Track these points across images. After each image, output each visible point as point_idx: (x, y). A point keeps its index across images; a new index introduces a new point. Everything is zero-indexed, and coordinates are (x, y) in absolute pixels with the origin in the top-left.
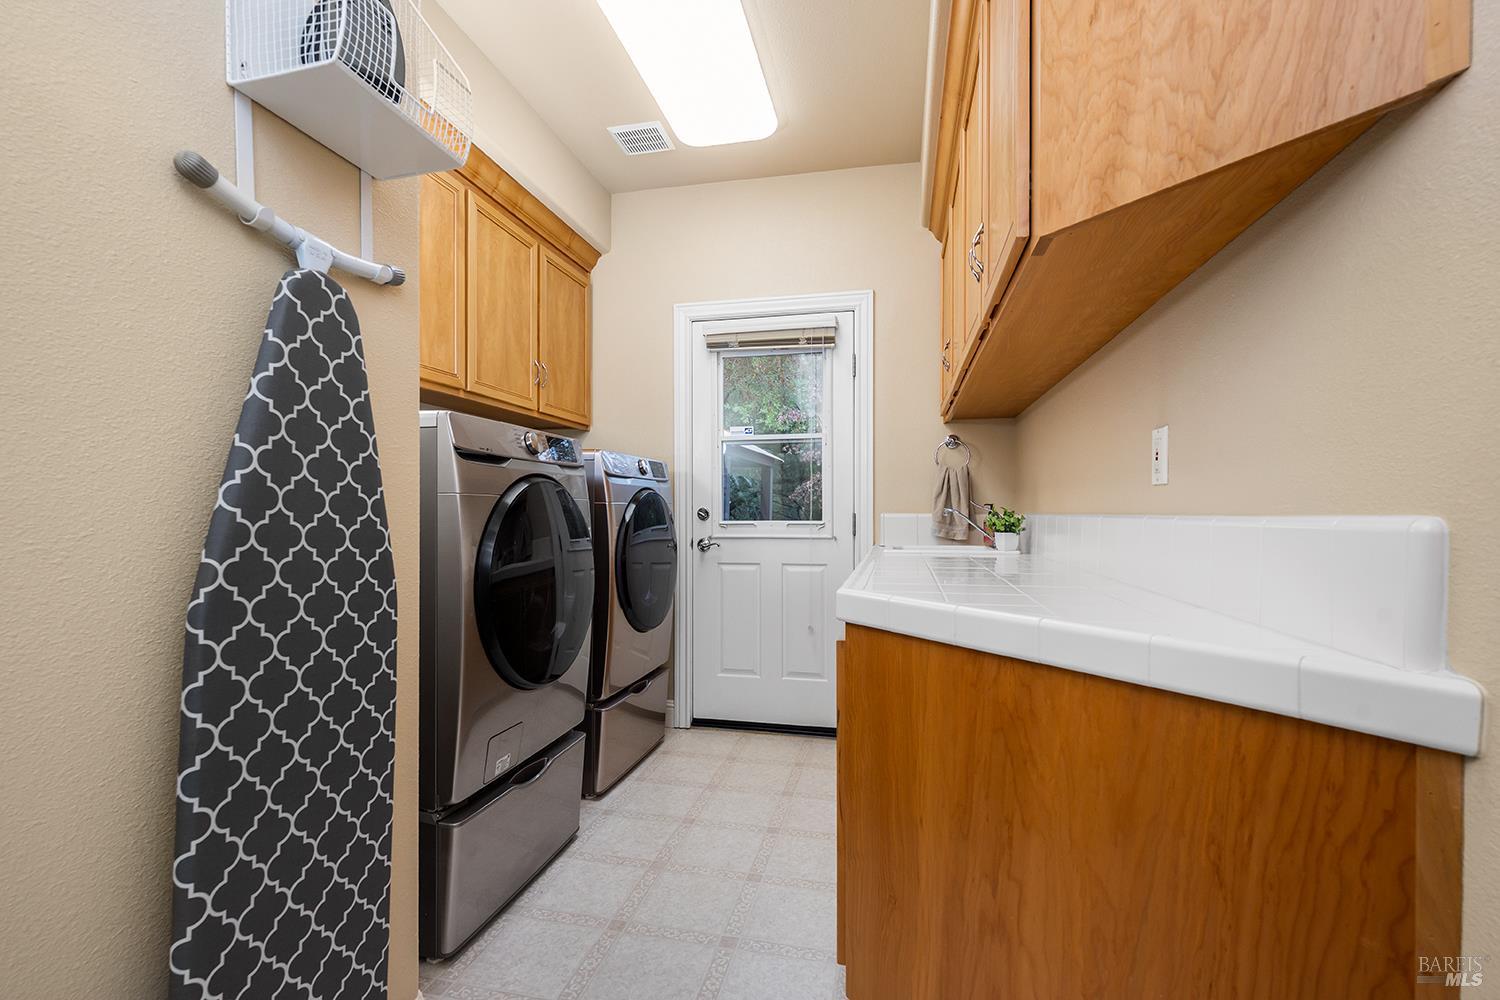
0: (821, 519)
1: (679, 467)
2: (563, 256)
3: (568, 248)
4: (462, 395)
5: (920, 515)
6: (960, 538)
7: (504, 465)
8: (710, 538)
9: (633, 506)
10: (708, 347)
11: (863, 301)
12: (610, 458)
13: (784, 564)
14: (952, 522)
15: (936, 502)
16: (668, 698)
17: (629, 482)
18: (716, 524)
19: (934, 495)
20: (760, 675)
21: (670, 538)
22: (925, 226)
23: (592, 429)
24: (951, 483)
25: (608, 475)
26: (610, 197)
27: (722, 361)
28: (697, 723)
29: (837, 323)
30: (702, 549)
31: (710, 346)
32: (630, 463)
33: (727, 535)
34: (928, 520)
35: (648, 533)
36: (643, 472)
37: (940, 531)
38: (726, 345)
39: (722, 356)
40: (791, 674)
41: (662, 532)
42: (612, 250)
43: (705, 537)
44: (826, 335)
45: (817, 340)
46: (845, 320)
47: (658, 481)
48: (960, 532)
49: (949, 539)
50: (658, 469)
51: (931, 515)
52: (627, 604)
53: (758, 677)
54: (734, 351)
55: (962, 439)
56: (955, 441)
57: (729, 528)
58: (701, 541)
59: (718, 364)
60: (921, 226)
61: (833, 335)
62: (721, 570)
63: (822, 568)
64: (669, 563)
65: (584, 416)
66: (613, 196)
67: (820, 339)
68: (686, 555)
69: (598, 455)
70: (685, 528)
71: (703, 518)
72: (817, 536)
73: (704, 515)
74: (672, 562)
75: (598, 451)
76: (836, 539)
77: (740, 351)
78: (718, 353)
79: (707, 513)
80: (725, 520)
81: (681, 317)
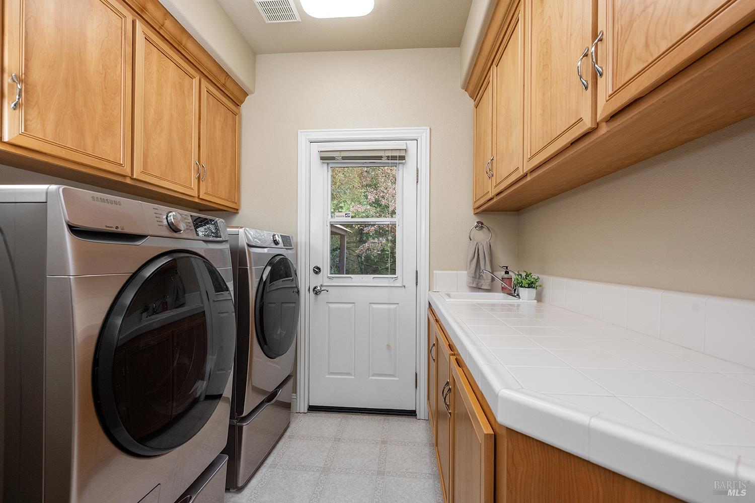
0: (395, 274)
1: (301, 239)
2: (219, 91)
3: (224, 85)
4: (128, 181)
5: (458, 272)
6: (486, 288)
7: (139, 243)
8: (322, 286)
9: (269, 268)
10: (321, 159)
11: (423, 134)
12: (252, 233)
13: (370, 303)
14: (480, 277)
15: (470, 264)
16: (293, 393)
17: (266, 250)
18: (325, 277)
19: (469, 259)
20: (355, 376)
21: (295, 286)
22: (463, 88)
23: (240, 212)
24: (480, 252)
25: (249, 246)
26: (255, 56)
27: (330, 170)
28: (313, 409)
29: (407, 147)
30: (316, 294)
31: (322, 158)
32: (266, 236)
33: (332, 284)
34: (463, 276)
35: (279, 283)
36: (276, 242)
37: (473, 283)
38: (333, 158)
39: (330, 165)
40: (374, 375)
41: (290, 282)
42: (255, 93)
43: (318, 285)
44: (400, 155)
45: (394, 158)
46: (412, 146)
47: (287, 249)
48: (486, 285)
49: (478, 288)
50: (287, 241)
51: (466, 272)
52: (263, 341)
53: (353, 377)
54: (338, 163)
55: (484, 224)
56: (480, 225)
57: (334, 280)
58: (315, 288)
59: (328, 171)
60: (460, 88)
61: (404, 155)
62: (329, 307)
63: (395, 306)
64: (295, 303)
65: (236, 203)
66: (257, 56)
67: (396, 157)
68: (306, 298)
69: (241, 231)
70: (305, 279)
71: (316, 273)
72: (393, 285)
73: (317, 270)
74: (297, 302)
75: (241, 227)
76: (404, 286)
77: (342, 163)
78: (328, 164)
79: (319, 269)
80: (331, 274)
81: (303, 138)
